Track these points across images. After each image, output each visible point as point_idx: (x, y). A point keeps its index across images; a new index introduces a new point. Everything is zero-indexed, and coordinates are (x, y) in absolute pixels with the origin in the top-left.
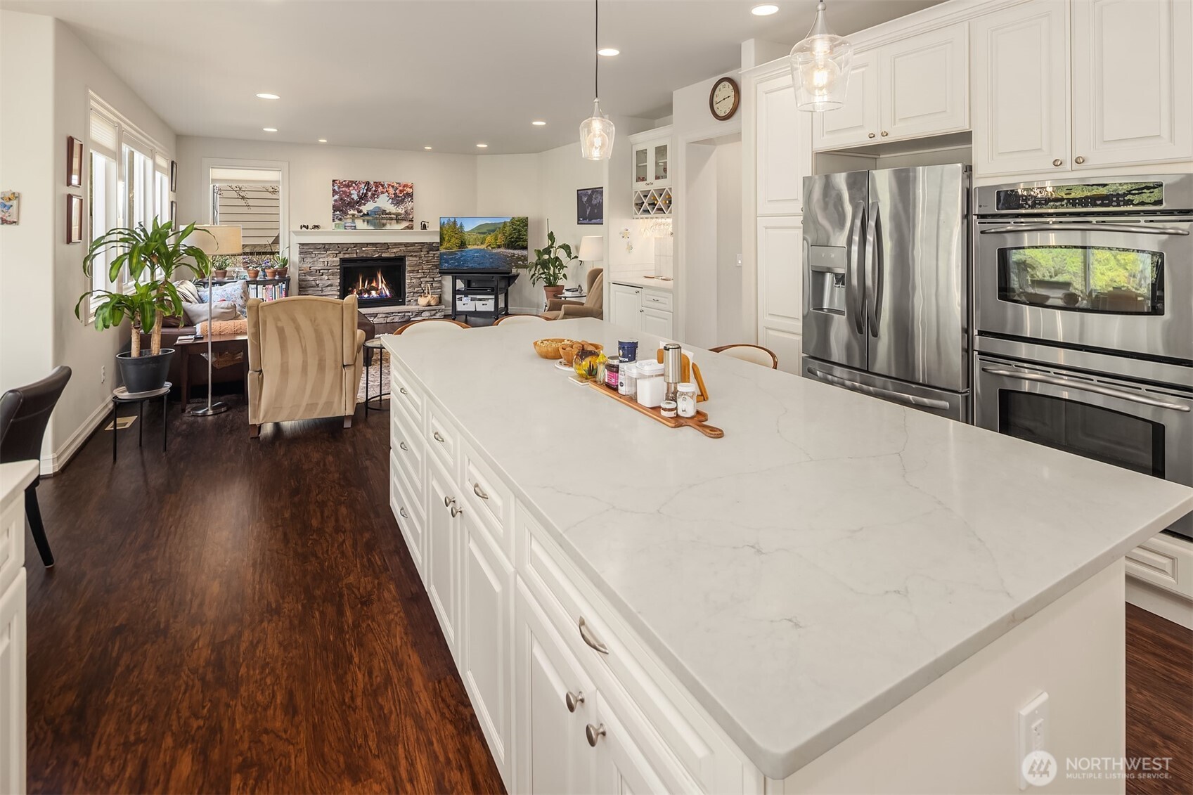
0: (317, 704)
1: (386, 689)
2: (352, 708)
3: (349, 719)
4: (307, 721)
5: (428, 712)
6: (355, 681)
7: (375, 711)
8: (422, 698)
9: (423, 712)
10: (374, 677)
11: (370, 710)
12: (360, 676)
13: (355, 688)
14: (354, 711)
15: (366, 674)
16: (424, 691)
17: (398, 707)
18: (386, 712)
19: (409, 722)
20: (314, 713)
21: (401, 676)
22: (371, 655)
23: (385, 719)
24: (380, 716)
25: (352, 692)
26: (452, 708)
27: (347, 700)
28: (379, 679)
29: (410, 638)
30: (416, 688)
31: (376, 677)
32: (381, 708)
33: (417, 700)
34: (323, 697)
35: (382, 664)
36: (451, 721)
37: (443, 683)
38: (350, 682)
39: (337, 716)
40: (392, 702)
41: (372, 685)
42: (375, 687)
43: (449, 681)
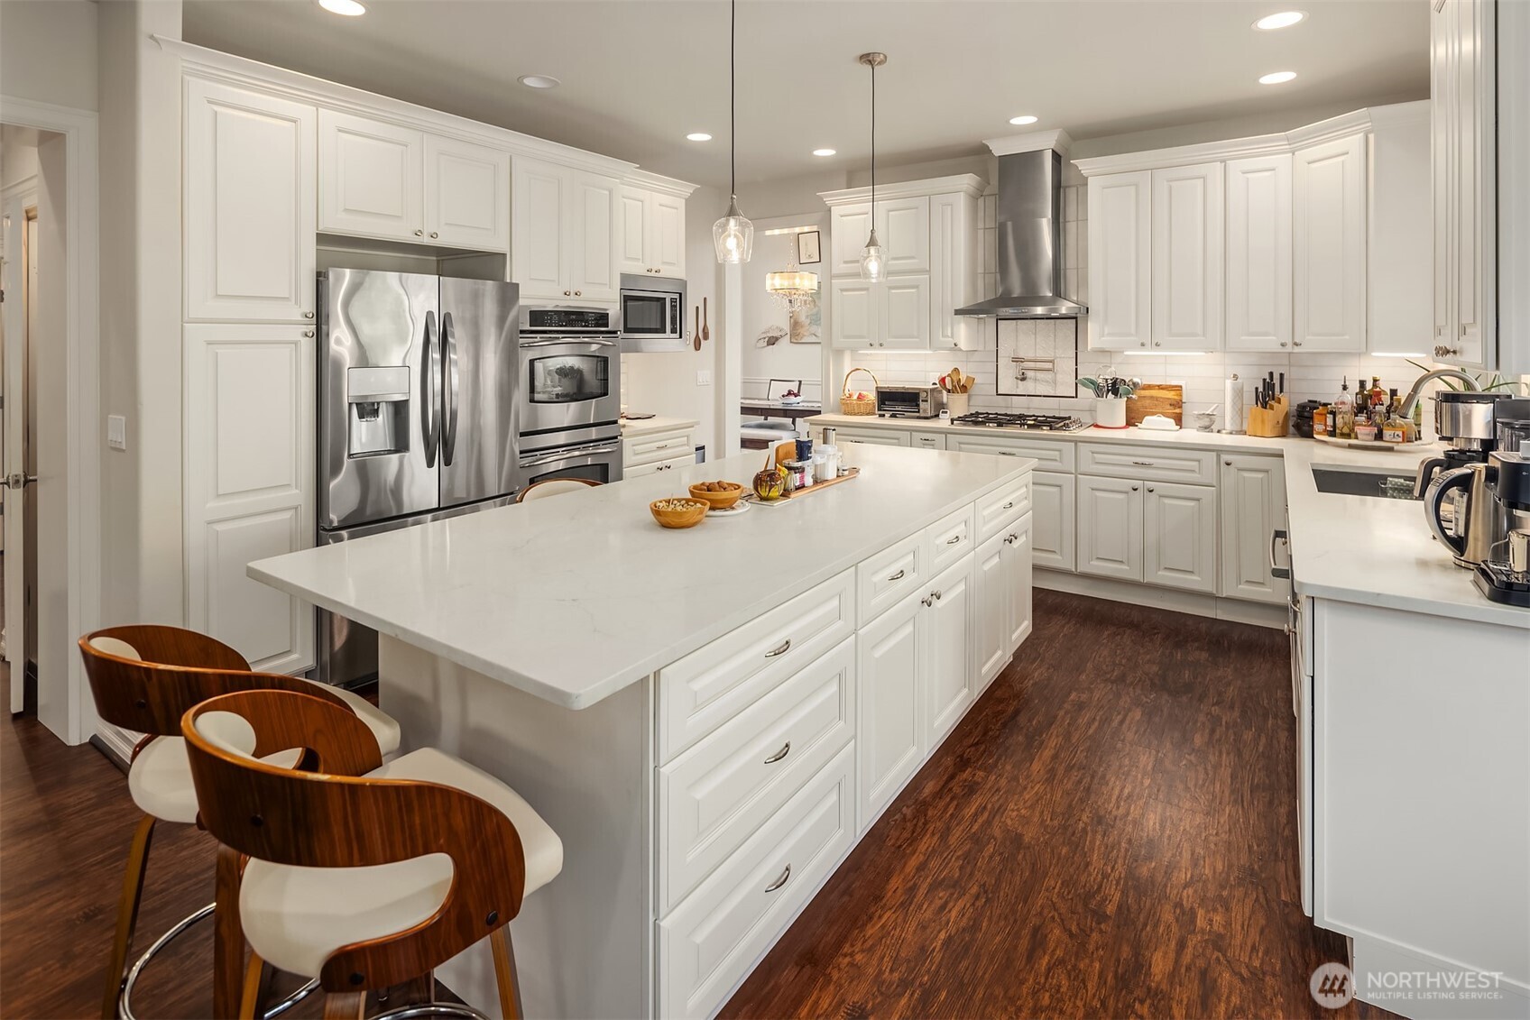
0: (1011, 922)
1: (944, 879)
2: (984, 888)
3: (993, 882)
4: (1029, 911)
5: (933, 834)
6: (962, 913)
7: (968, 870)
8: (926, 847)
9: (936, 838)
10: (944, 900)
11: (971, 874)
12: (954, 913)
13: (968, 905)
14: (984, 885)
15: (947, 910)
16: (919, 850)
17: (949, 857)
18: (961, 862)
19: (953, 840)
20: (1019, 914)
21: (922, 879)
22: (924, 928)
23: (966, 856)
24: (968, 863)
25: (973, 904)
26: (915, 822)
27: (984, 900)
28: (941, 895)
29: (873, 909)
30: (922, 858)
31: (940, 898)
32: (961, 868)
33: (930, 849)
34: (1002, 923)
35: (925, 907)
36: (925, 816)
37: (899, 843)
38: (967, 915)
39: (1002, 894)
40: (950, 865)
41: (952, 894)
42: (951, 890)
43: (893, 841)
